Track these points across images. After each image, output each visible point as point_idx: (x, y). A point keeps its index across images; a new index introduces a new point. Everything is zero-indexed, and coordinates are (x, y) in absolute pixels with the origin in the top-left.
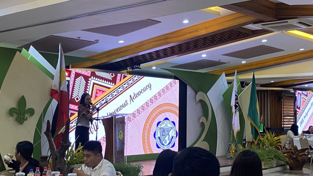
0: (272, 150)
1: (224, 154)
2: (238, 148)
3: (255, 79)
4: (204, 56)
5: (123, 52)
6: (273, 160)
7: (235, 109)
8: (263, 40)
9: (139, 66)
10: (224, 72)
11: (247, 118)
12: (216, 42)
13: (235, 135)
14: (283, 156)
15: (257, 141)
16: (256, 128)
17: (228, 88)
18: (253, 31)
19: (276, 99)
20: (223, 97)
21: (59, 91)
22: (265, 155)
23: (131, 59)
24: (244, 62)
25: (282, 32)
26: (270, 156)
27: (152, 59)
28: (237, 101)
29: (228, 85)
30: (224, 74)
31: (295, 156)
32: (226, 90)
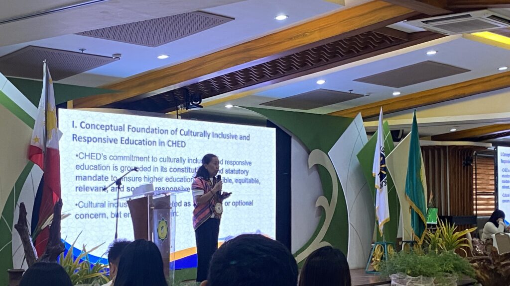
0: (450, 256)
1: (361, 266)
2: (386, 254)
3: (418, 125)
4: (321, 82)
5: (168, 76)
6: (451, 275)
7: (381, 180)
8: (429, 50)
9: (199, 103)
10: (360, 113)
11: (404, 197)
12: (342, 56)
13: (381, 228)
14: (470, 267)
15: (422, 240)
16: (420, 215)
17: (367, 141)
18: (409, 34)
19: (461, 162)
20: (359, 159)
21: (43, 150)
22: (436, 265)
23: (184, 90)
24: (396, 94)
25: (463, 36)
26: (446, 266)
27: (223, 89)
28: (383, 166)
29: (368, 137)
30: (359, 117)
31: (493, 267)
32: (364, 145)
